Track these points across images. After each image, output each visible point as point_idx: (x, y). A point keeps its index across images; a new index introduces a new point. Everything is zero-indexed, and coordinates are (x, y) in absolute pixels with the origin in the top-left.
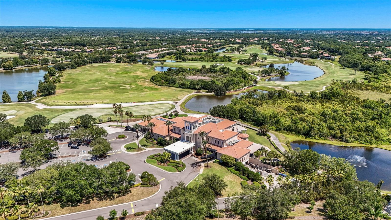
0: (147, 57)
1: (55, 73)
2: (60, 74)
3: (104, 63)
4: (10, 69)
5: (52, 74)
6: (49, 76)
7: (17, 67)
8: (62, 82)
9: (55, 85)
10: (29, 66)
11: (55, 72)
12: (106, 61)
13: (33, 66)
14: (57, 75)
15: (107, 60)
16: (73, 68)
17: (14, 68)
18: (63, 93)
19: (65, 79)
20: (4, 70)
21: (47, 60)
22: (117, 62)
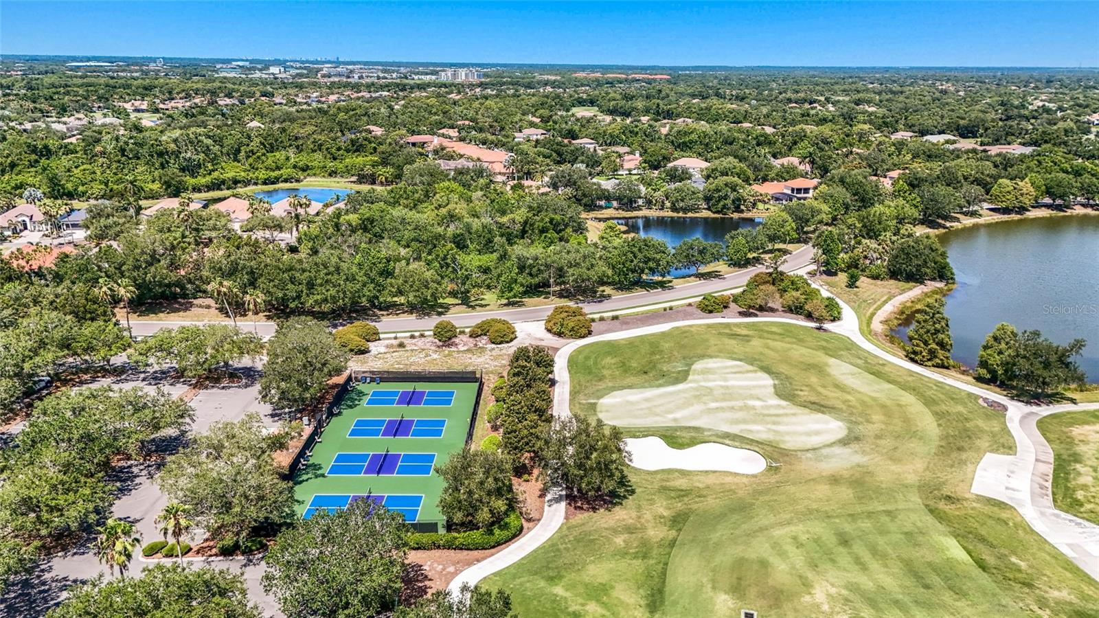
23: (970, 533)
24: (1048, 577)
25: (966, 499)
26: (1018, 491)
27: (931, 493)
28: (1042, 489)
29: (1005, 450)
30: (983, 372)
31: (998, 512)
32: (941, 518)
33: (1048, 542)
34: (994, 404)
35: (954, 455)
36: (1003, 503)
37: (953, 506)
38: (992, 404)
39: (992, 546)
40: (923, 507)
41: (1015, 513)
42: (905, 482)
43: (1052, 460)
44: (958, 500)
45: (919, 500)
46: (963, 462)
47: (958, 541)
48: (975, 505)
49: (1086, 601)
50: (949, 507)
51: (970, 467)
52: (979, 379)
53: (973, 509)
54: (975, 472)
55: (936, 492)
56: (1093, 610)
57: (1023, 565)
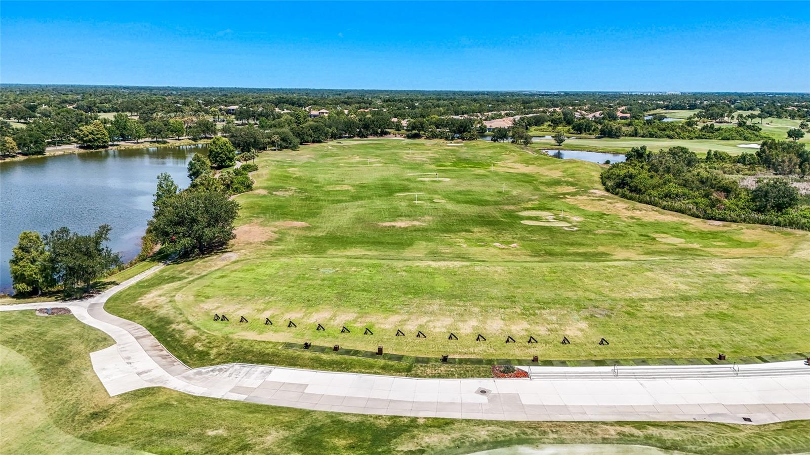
0: (485, 127)
1: (231, 159)
2: (250, 162)
3: (370, 138)
4: (98, 147)
5: (221, 161)
6: (212, 168)
7: (122, 143)
8: (257, 188)
9: (231, 199)
10: (158, 142)
11: (231, 155)
12: (375, 134)
13: (168, 140)
14: (238, 165)
15: (379, 131)
16: (286, 148)
17: (111, 145)
18: (269, 243)
19: (268, 180)
20: (80, 147)
21: (209, 126)
22: (408, 137)
23: (151, 435)
24: (250, 428)
25: (114, 406)
26: (149, 371)
27: (73, 421)
28: (166, 358)
29: (103, 343)
30: (22, 286)
31: (152, 399)
32: (109, 439)
33: (217, 399)
34: (53, 311)
35: (62, 371)
36: (149, 388)
37: (108, 421)
38: (52, 312)
39: (182, 434)
40: (80, 440)
41: (168, 392)
42: (36, 426)
43: (148, 333)
44: (106, 411)
45: (69, 436)
46: (76, 374)
47: (150, 451)
48: (126, 406)
49: (292, 428)
50: (105, 424)
51: (88, 375)
52: (21, 296)
53: (128, 411)
54: (96, 376)
55: (77, 417)
56: (302, 432)
57: (221, 432)
